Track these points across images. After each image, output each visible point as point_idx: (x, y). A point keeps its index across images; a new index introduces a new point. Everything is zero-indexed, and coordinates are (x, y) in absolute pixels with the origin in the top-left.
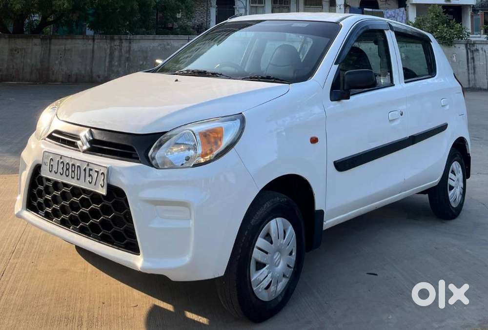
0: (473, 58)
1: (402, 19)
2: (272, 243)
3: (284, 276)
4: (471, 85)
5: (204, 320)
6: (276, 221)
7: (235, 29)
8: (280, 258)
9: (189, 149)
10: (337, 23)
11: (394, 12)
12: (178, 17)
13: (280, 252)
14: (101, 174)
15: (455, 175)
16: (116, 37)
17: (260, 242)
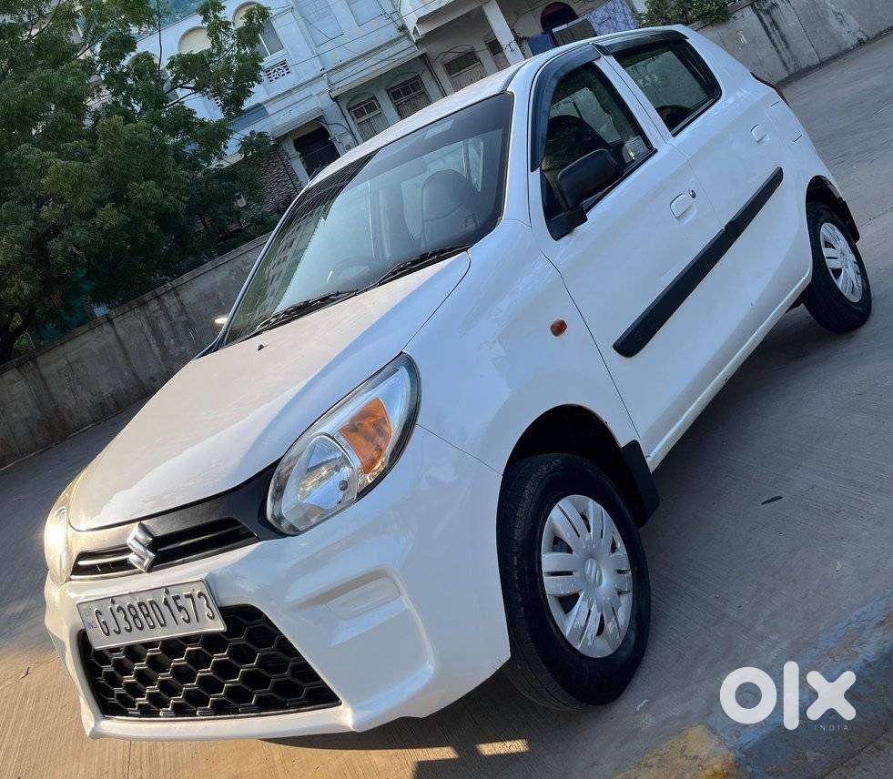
0: (774, 23)
1: (626, 15)
2: (570, 551)
3: (620, 593)
4: (792, 70)
5: (517, 746)
6: (559, 507)
7: (339, 185)
8: (598, 568)
9: (337, 469)
10: (503, 92)
11: (606, 10)
12: (241, 206)
13: (594, 558)
14: (199, 597)
15: (833, 247)
16: (147, 297)
17: (549, 561)
